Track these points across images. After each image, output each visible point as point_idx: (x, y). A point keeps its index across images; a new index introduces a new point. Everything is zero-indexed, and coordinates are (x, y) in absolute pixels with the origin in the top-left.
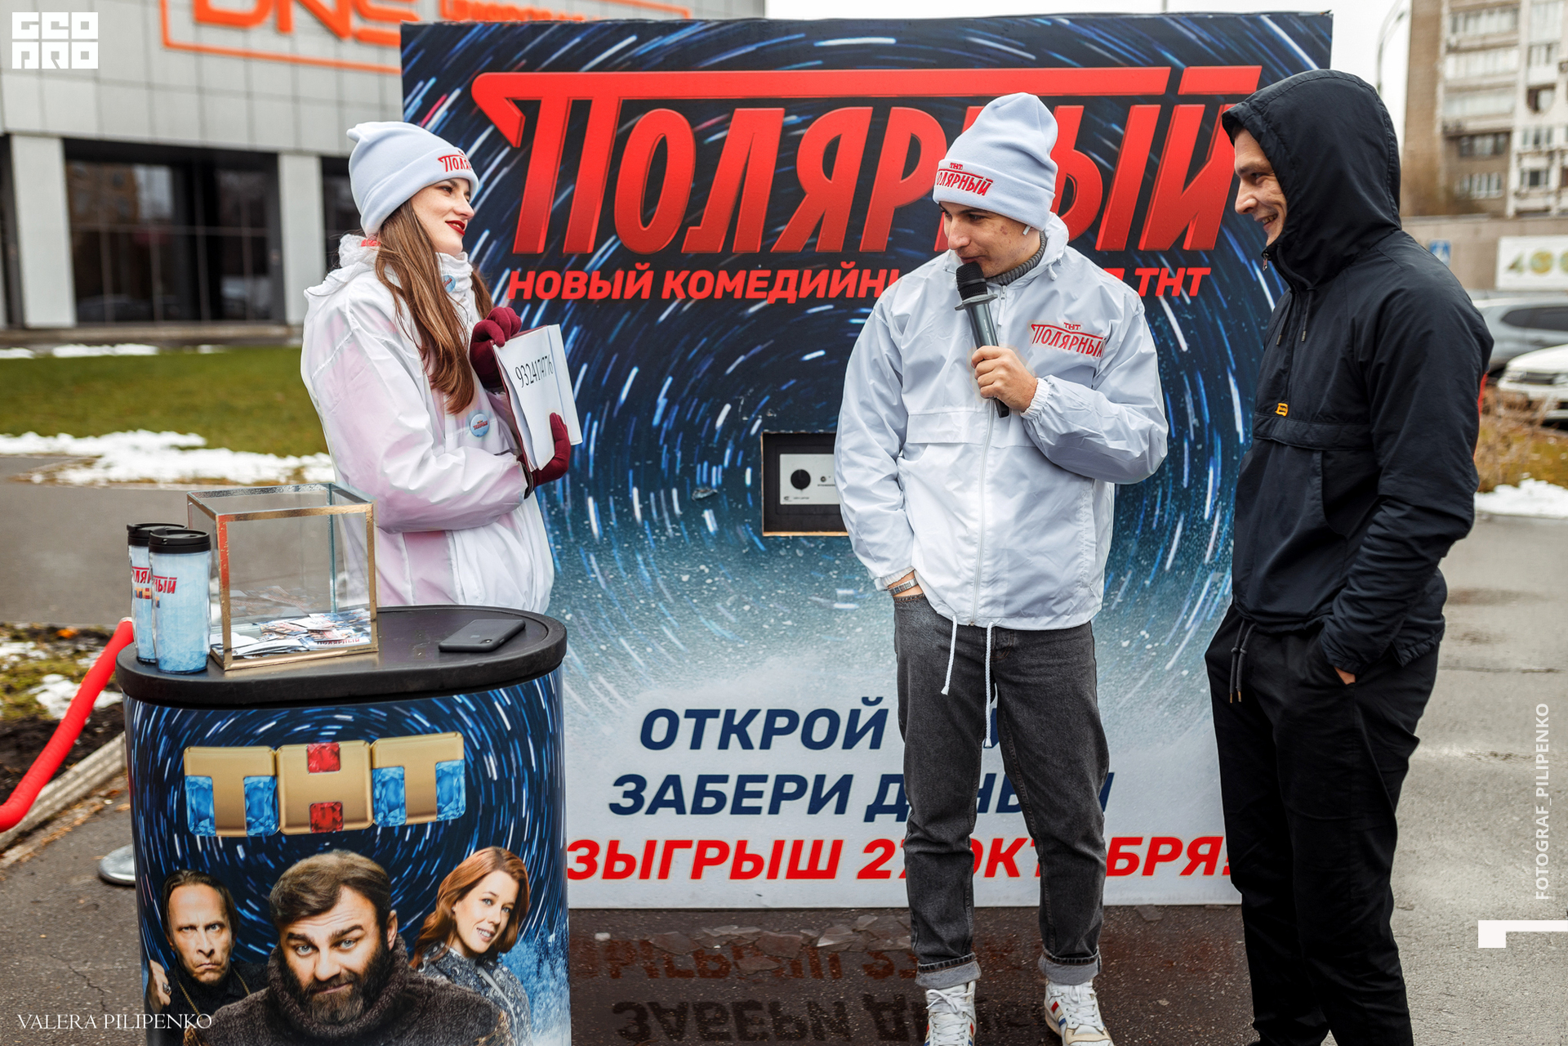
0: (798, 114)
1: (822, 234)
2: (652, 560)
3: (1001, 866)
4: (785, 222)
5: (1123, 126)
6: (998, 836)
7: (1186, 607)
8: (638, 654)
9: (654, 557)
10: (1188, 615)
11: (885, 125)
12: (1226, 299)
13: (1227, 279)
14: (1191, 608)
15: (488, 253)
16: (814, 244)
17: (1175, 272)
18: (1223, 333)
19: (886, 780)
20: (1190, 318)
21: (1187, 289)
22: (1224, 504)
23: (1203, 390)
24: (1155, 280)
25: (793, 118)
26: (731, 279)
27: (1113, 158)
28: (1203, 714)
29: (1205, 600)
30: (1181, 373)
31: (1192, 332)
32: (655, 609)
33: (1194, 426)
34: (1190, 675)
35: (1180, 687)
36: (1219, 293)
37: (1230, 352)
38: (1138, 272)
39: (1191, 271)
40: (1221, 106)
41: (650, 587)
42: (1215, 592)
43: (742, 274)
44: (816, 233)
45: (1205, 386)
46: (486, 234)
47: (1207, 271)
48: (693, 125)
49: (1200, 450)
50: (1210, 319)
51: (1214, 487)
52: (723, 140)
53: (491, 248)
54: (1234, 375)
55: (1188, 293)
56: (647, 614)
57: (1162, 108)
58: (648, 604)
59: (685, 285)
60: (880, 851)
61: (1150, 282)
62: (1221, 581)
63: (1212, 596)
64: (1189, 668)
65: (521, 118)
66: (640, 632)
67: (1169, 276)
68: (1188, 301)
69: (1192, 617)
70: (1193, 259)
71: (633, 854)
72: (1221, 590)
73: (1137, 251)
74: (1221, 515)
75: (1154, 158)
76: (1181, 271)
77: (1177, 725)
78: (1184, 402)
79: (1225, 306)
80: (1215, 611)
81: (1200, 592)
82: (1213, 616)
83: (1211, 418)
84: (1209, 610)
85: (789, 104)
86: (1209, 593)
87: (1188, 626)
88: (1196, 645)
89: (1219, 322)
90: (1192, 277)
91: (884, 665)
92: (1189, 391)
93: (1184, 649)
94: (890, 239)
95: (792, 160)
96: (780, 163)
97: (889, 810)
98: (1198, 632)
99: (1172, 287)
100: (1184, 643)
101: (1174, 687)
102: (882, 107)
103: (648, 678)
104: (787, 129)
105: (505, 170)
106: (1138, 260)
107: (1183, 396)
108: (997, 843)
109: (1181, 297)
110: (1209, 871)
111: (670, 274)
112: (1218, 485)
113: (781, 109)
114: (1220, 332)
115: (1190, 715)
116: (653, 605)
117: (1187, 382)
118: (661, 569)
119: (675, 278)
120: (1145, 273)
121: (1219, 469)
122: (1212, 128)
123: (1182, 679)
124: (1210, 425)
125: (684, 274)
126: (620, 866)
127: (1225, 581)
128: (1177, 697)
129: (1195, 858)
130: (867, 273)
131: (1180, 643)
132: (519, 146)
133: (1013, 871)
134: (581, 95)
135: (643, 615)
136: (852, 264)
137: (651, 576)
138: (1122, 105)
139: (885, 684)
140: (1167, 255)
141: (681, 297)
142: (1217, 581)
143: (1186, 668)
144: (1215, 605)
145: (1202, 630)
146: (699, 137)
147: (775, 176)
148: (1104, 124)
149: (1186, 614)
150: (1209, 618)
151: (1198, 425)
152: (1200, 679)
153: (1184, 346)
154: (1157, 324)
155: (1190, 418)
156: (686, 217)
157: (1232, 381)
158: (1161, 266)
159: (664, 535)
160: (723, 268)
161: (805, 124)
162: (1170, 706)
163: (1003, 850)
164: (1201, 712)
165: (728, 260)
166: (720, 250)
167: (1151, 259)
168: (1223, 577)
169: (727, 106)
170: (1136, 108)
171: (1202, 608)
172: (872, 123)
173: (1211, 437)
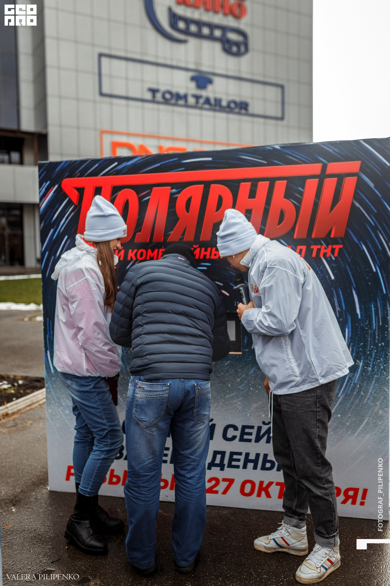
0: (176, 189)
1: (186, 234)
2: (125, 360)
3: (263, 493)
4: (172, 230)
5: (303, 188)
6: (262, 480)
7: (338, 388)
8: (120, 397)
9: (126, 359)
10: (340, 390)
11: (208, 192)
12: (350, 257)
13: (350, 250)
14: (341, 388)
15: (67, 244)
16: (183, 238)
17: (328, 247)
18: (349, 272)
19: (216, 453)
20: (335, 266)
21: (333, 254)
22: (353, 344)
23: (342, 296)
24: (319, 250)
25: (174, 190)
26: (153, 251)
27: (300, 201)
28: (348, 434)
29: (347, 385)
30: (332, 289)
31: (336, 271)
32: (126, 379)
33: (338, 311)
34: (341, 417)
35: (337, 422)
36: (347, 255)
37: (353, 280)
38: (312, 247)
39: (334, 246)
40: (344, 178)
41: (124, 371)
42: (351, 382)
43: (156, 251)
44: (183, 234)
45: (343, 294)
46: (66, 237)
47: (341, 246)
48: (138, 194)
49: (342, 321)
50: (343, 266)
51: (348, 337)
52: (149, 200)
53: (68, 242)
54: (355, 289)
55: (333, 255)
56: (123, 381)
57: (319, 181)
58: (124, 377)
59: (136, 255)
60: (214, 482)
61: (317, 252)
62: (353, 377)
63: (349, 384)
64: (340, 414)
65: (78, 195)
66: (121, 388)
67: (325, 249)
68: (334, 259)
69: (341, 392)
70: (335, 241)
71: (120, 475)
72: (353, 381)
73: (311, 239)
74: (352, 349)
75: (317, 201)
76: (330, 246)
77: (337, 438)
78: (334, 301)
79: (350, 261)
80: (351, 390)
81: (344, 381)
82: (350, 392)
83: (346, 307)
84: (348, 389)
85: (173, 185)
86: (348, 382)
87: (339, 396)
88: (343, 404)
89: (348, 267)
90: (335, 249)
91: (213, 406)
92: (336, 296)
93: (338, 406)
94: (212, 236)
95: (174, 206)
96: (170, 207)
97: (217, 465)
98: (344, 399)
99: (326, 253)
100: (338, 403)
101: (334, 422)
102: (207, 185)
103: (124, 406)
104: (172, 194)
105: (73, 214)
106: (312, 242)
107: (333, 298)
108: (261, 483)
109: (330, 257)
110: (354, 503)
111: (130, 251)
112: (350, 336)
113: (170, 187)
114: (348, 272)
115: (342, 434)
116: (126, 378)
117: (334, 292)
118: (129, 364)
119: (132, 252)
120: (315, 248)
121: (350, 329)
122: (341, 188)
123: (338, 418)
124: (345, 311)
125: (135, 251)
126: (115, 480)
127: (355, 377)
128: (336, 426)
129: (347, 498)
130: (203, 249)
131: (336, 403)
132: (77, 204)
133: (268, 496)
134: (98, 185)
135: (122, 381)
136: (197, 246)
137: (125, 366)
138: (302, 180)
139: (214, 414)
140: (324, 240)
141: (134, 259)
142: (351, 377)
143: (339, 414)
144: (351, 387)
145: (346, 398)
146: (140, 199)
147: (168, 213)
148: (296, 188)
149: (338, 390)
150: (348, 393)
151: (340, 310)
152: (345, 419)
153: (333, 278)
154: (321, 268)
155: (337, 308)
156: (136, 229)
157: (354, 292)
158: (322, 244)
159: (129, 351)
160: (150, 248)
161: (179, 193)
162: (333, 429)
163: (264, 486)
164: (346, 434)
165: (151, 245)
166: (148, 241)
167: (317, 241)
168: (354, 375)
169: (150, 187)
170: (309, 181)
171: (345, 388)
172: (204, 191)
173: (346, 316)
